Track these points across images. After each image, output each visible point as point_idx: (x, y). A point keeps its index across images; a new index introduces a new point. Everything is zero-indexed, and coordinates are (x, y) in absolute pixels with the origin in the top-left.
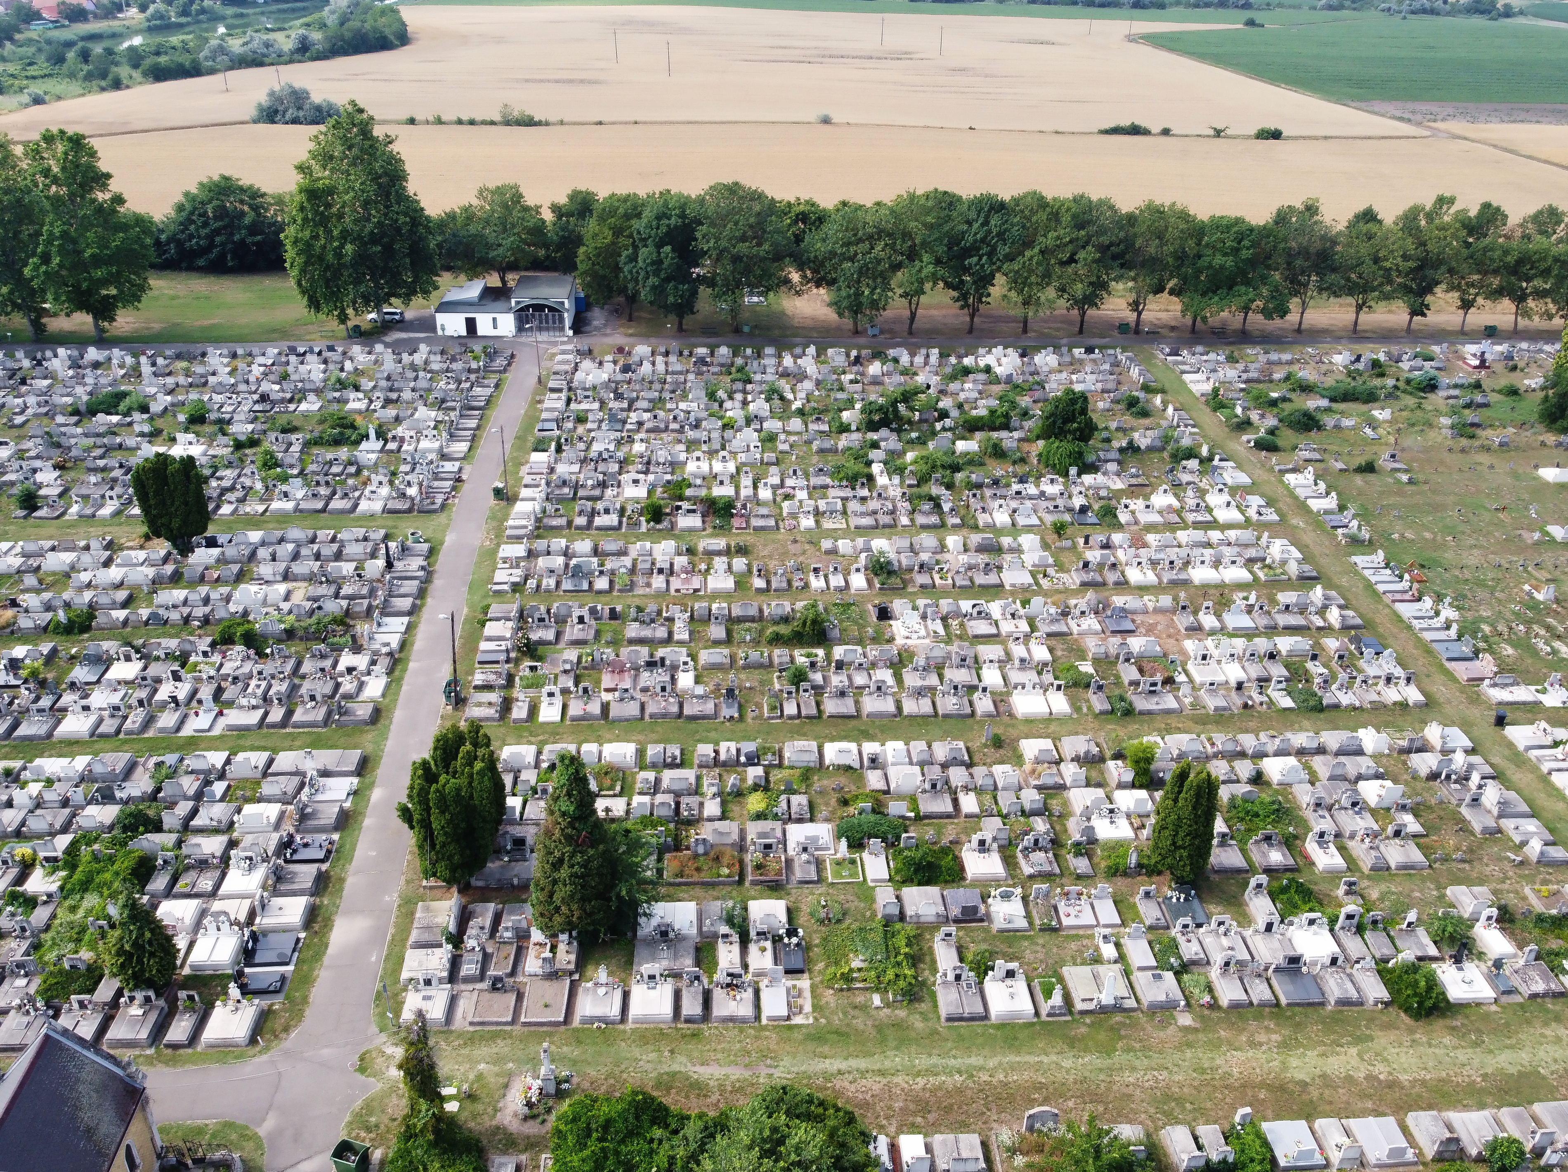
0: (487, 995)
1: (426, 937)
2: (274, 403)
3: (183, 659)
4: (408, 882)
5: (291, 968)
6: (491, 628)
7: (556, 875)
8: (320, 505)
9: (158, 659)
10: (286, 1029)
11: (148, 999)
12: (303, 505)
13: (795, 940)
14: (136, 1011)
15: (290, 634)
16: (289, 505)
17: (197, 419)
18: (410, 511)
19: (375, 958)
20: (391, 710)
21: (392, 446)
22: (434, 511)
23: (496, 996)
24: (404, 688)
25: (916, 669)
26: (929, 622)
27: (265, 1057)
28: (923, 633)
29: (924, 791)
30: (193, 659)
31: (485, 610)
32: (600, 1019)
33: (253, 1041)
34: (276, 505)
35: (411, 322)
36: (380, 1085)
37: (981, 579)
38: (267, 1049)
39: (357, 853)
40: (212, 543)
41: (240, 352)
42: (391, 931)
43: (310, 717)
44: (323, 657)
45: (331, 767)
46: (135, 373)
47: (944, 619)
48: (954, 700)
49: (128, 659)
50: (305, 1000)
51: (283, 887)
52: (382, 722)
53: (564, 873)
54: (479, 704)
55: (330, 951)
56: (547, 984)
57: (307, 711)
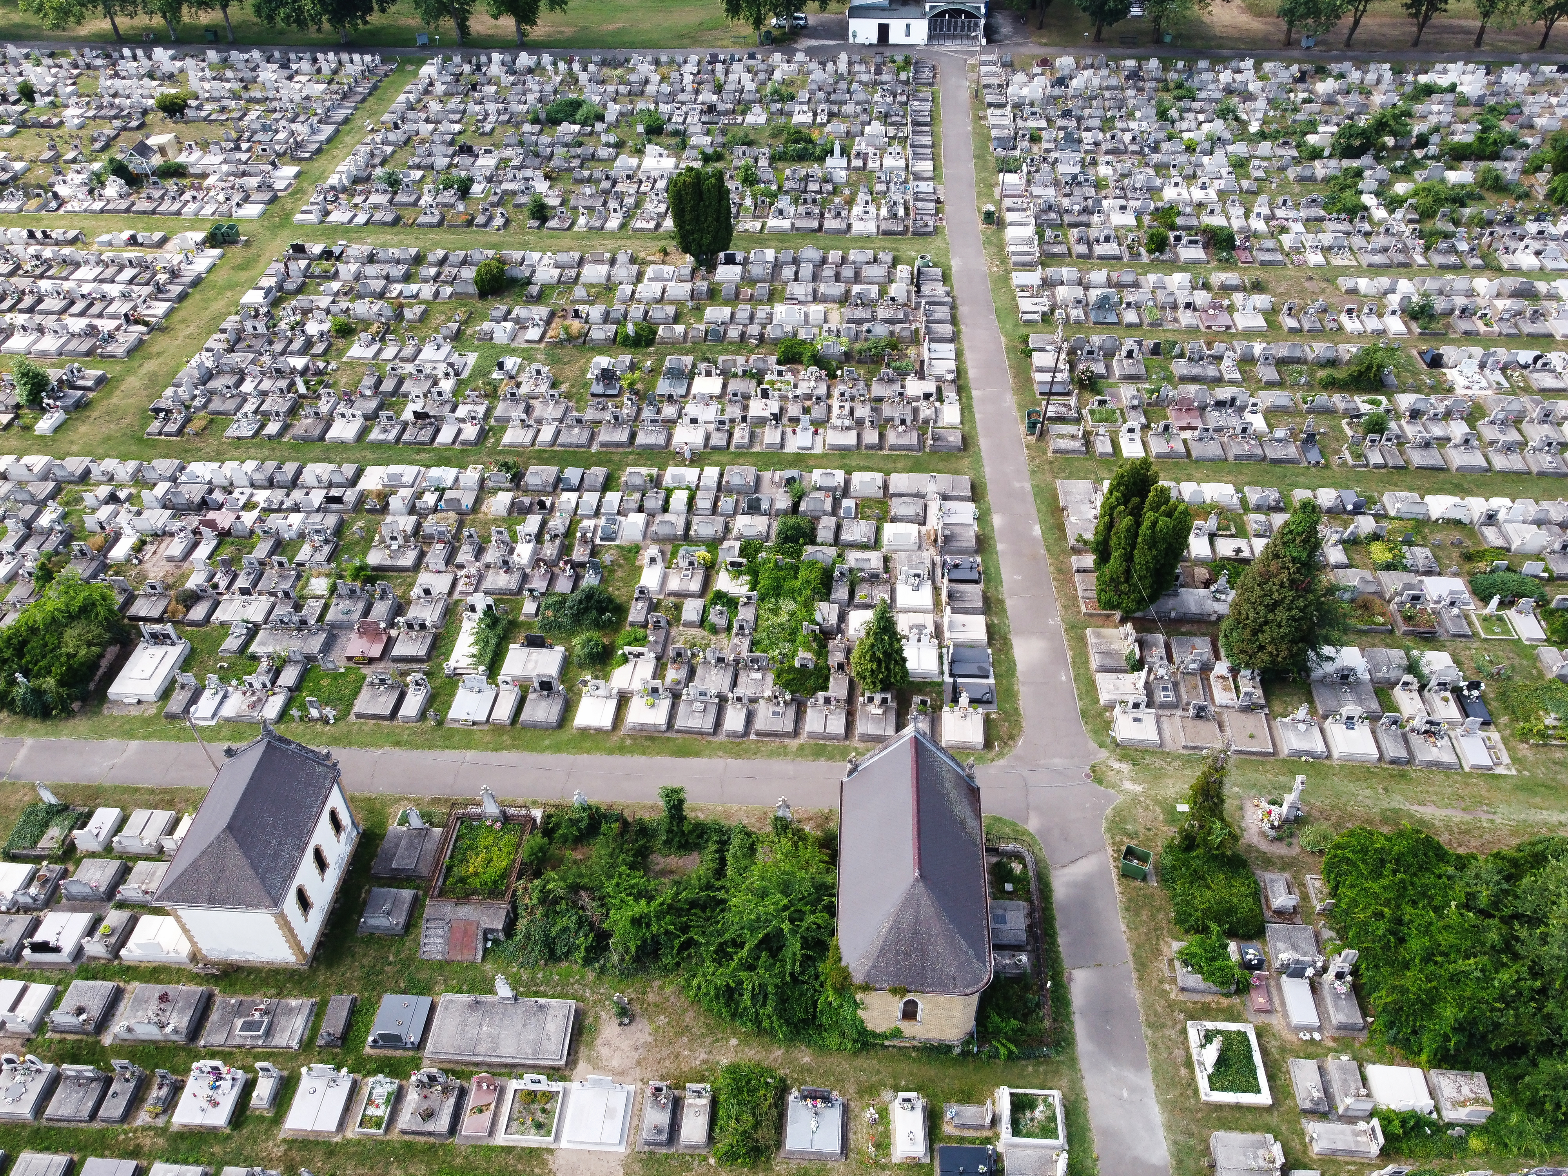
0: (1190, 723)
1: (1108, 662)
2: (720, 114)
3: (758, 377)
4: (1065, 607)
5: (991, 681)
6: (1038, 359)
7: (1270, 616)
8: (815, 224)
9: (735, 375)
10: (1012, 737)
11: (884, 701)
12: (799, 224)
13: (1476, 693)
14: (875, 710)
15: (848, 356)
16: (786, 224)
17: (655, 130)
18: (903, 233)
19: (1065, 677)
20: (974, 437)
21: (857, 163)
22: (929, 234)
23: (1199, 723)
24: (977, 416)
25: (1492, 423)
26: (1487, 371)
27: (1002, 762)
28: (1484, 383)
29: (1553, 552)
30: (768, 377)
31: (1025, 340)
32: (1308, 753)
33: (988, 744)
34: (773, 223)
35: (815, 28)
36: (1122, 797)
37: (1528, 328)
38: (1001, 754)
39: (1004, 576)
40: (730, 260)
41: (664, 58)
42: (1069, 654)
43: (904, 441)
44: (891, 381)
45: (949, 492)
46: (571, 79)
47: (1503, 370)
48: (1549, 458)
49: (708, 374)
50: (1016, 710)
51: (957, 605)
52: (972, 449)
53: (1281, 615)
54: (1062, 436)
55: (1020, 667)
56: (1243, 716)
57: (899, 435)
